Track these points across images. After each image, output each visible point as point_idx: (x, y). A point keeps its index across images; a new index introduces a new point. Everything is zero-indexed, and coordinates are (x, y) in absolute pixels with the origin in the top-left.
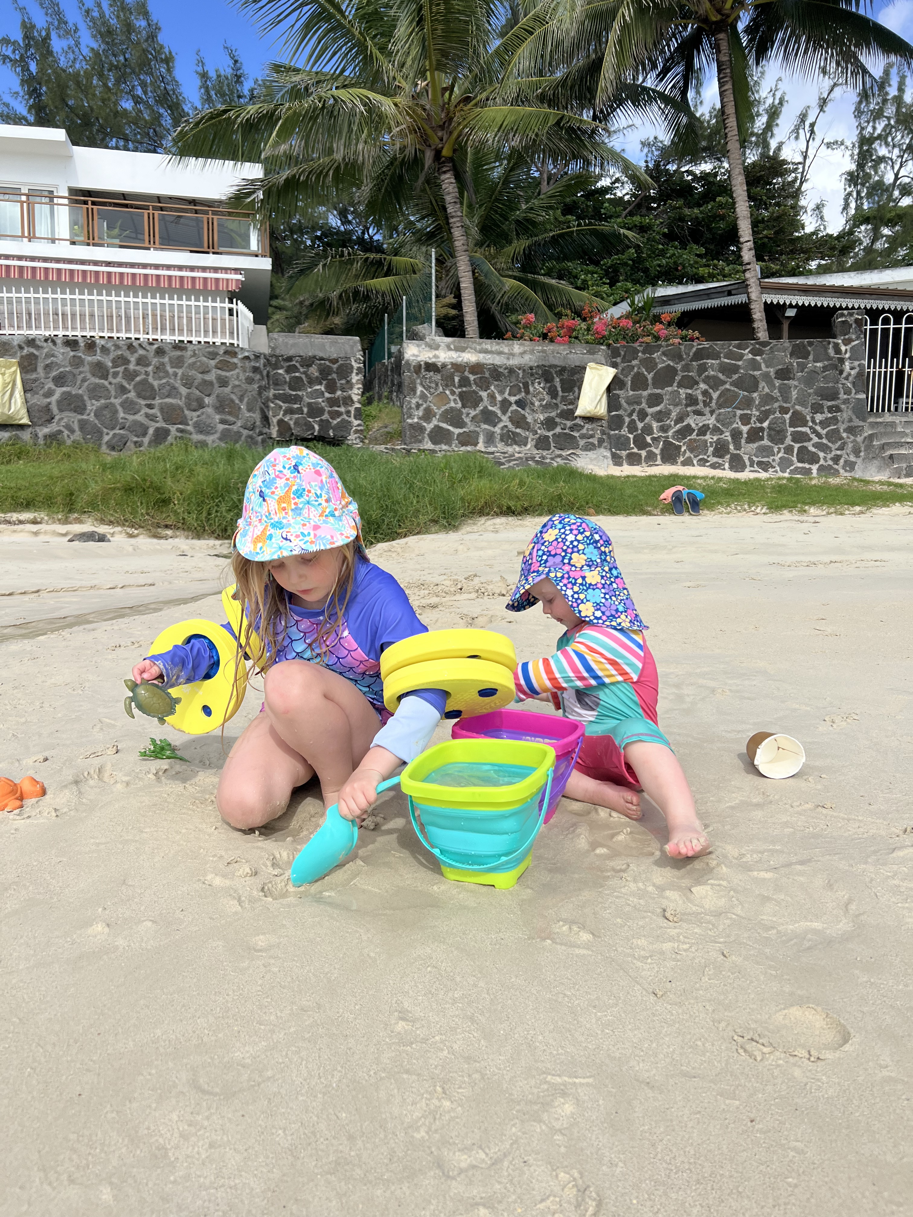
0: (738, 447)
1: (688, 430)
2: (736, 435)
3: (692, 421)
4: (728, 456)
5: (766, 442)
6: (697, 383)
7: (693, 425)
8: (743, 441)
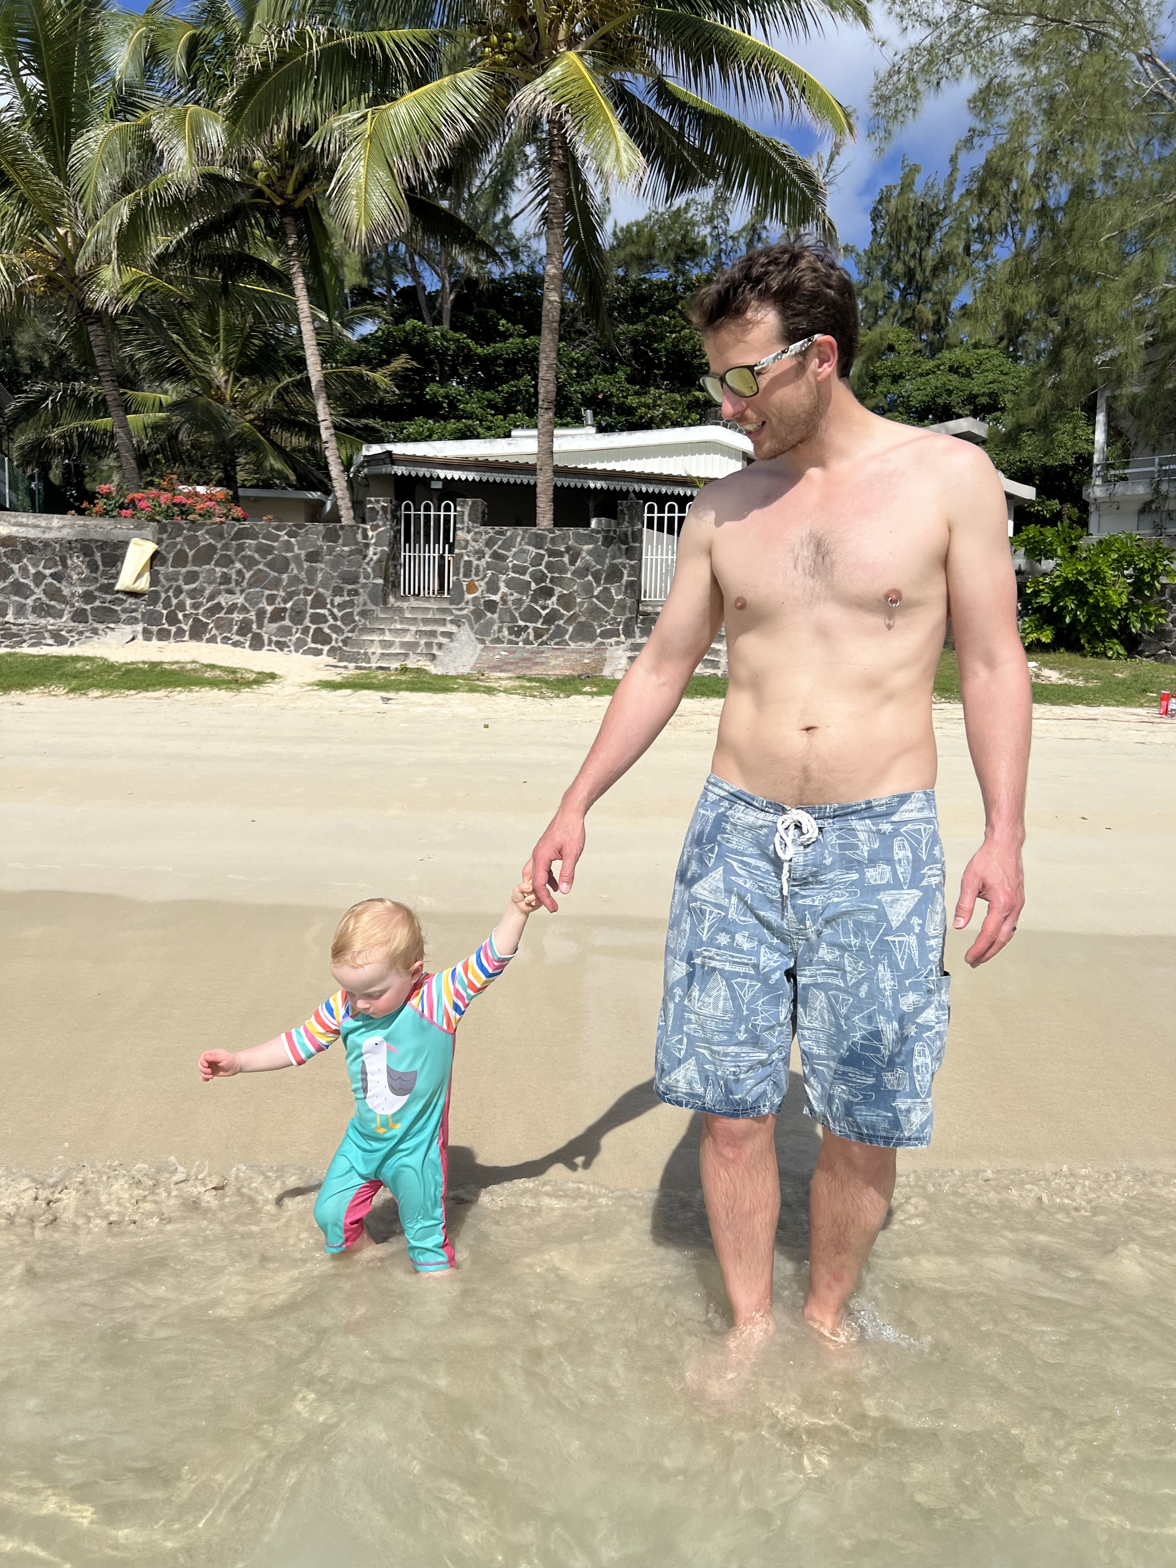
0: (260, 626)
1: (218, 607)
2: (261, 614)
3: (223, 600)
4: (250, 635)
5: (287, 622)
6: (233, 562)
7: (223, 604)
8: (266, 621)
